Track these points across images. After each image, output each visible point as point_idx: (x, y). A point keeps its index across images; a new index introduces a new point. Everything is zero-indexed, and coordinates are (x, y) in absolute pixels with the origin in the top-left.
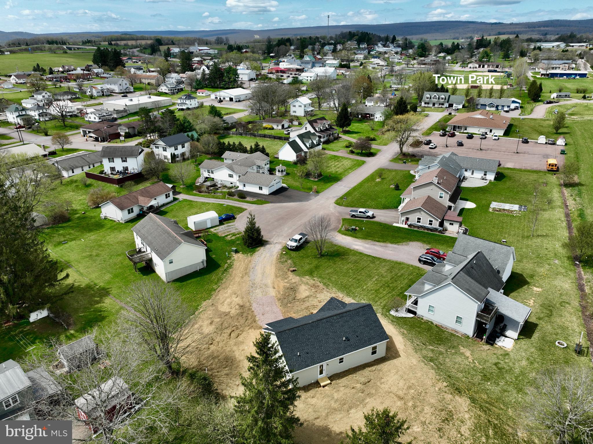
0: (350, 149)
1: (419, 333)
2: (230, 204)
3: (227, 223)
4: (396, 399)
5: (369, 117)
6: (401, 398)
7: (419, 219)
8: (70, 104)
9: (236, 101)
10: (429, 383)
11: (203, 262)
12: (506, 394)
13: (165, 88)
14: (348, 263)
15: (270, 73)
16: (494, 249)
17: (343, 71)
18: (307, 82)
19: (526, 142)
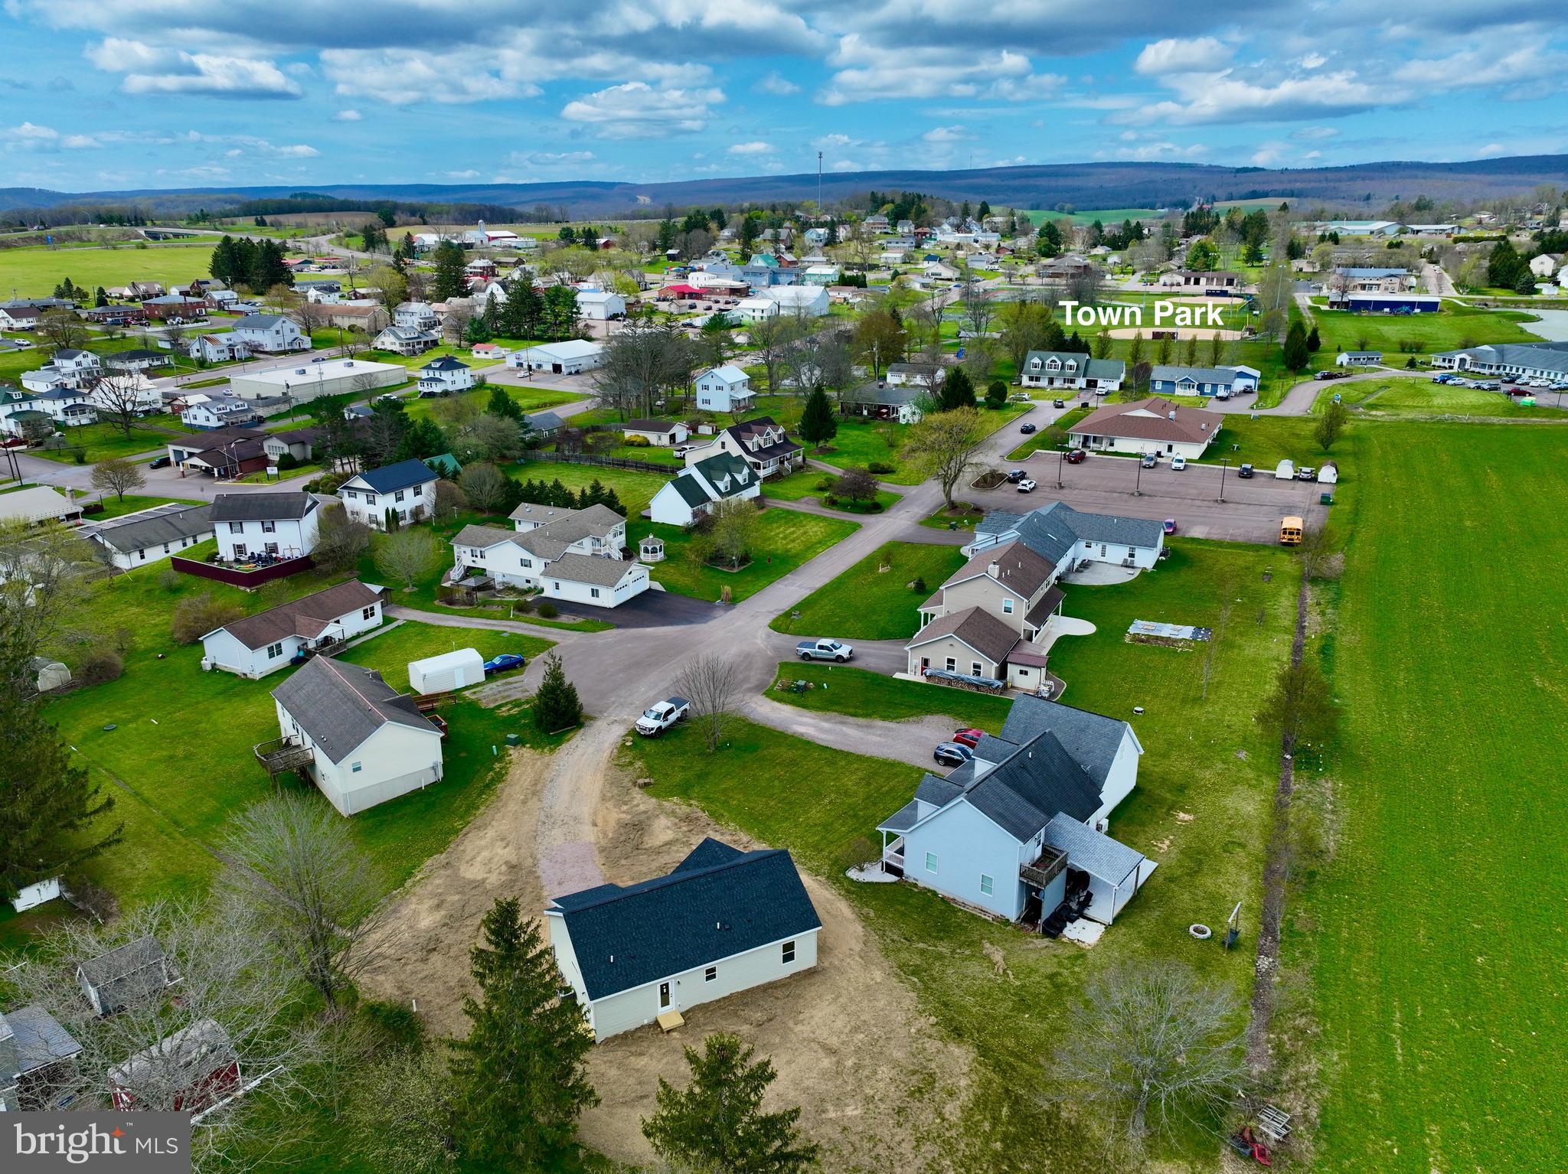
0: (827, 494)
1: (903, 914)
2: (519, 632)
3: (504, 678)
4: (821, 1054)
5: (888, 413)
6: (832, 1051)
7: (951, 661)
8: (144, 382)
9: (570, 374)
10: (900, 1018)
11: (434, 768)
12: (1057, 1035)
13: (392, 339)
14: (774, 767)
15: (664, 300)
16: (1087, 727)
17: (847, 293)
18: (753, 322)
19: (1247, 475)
